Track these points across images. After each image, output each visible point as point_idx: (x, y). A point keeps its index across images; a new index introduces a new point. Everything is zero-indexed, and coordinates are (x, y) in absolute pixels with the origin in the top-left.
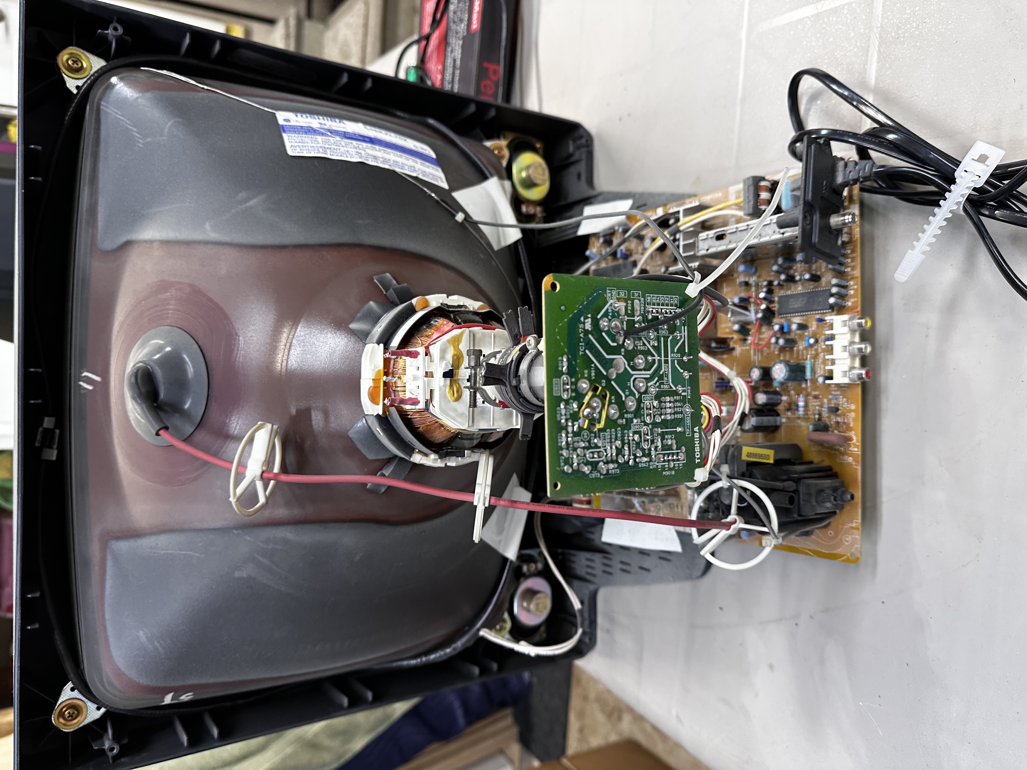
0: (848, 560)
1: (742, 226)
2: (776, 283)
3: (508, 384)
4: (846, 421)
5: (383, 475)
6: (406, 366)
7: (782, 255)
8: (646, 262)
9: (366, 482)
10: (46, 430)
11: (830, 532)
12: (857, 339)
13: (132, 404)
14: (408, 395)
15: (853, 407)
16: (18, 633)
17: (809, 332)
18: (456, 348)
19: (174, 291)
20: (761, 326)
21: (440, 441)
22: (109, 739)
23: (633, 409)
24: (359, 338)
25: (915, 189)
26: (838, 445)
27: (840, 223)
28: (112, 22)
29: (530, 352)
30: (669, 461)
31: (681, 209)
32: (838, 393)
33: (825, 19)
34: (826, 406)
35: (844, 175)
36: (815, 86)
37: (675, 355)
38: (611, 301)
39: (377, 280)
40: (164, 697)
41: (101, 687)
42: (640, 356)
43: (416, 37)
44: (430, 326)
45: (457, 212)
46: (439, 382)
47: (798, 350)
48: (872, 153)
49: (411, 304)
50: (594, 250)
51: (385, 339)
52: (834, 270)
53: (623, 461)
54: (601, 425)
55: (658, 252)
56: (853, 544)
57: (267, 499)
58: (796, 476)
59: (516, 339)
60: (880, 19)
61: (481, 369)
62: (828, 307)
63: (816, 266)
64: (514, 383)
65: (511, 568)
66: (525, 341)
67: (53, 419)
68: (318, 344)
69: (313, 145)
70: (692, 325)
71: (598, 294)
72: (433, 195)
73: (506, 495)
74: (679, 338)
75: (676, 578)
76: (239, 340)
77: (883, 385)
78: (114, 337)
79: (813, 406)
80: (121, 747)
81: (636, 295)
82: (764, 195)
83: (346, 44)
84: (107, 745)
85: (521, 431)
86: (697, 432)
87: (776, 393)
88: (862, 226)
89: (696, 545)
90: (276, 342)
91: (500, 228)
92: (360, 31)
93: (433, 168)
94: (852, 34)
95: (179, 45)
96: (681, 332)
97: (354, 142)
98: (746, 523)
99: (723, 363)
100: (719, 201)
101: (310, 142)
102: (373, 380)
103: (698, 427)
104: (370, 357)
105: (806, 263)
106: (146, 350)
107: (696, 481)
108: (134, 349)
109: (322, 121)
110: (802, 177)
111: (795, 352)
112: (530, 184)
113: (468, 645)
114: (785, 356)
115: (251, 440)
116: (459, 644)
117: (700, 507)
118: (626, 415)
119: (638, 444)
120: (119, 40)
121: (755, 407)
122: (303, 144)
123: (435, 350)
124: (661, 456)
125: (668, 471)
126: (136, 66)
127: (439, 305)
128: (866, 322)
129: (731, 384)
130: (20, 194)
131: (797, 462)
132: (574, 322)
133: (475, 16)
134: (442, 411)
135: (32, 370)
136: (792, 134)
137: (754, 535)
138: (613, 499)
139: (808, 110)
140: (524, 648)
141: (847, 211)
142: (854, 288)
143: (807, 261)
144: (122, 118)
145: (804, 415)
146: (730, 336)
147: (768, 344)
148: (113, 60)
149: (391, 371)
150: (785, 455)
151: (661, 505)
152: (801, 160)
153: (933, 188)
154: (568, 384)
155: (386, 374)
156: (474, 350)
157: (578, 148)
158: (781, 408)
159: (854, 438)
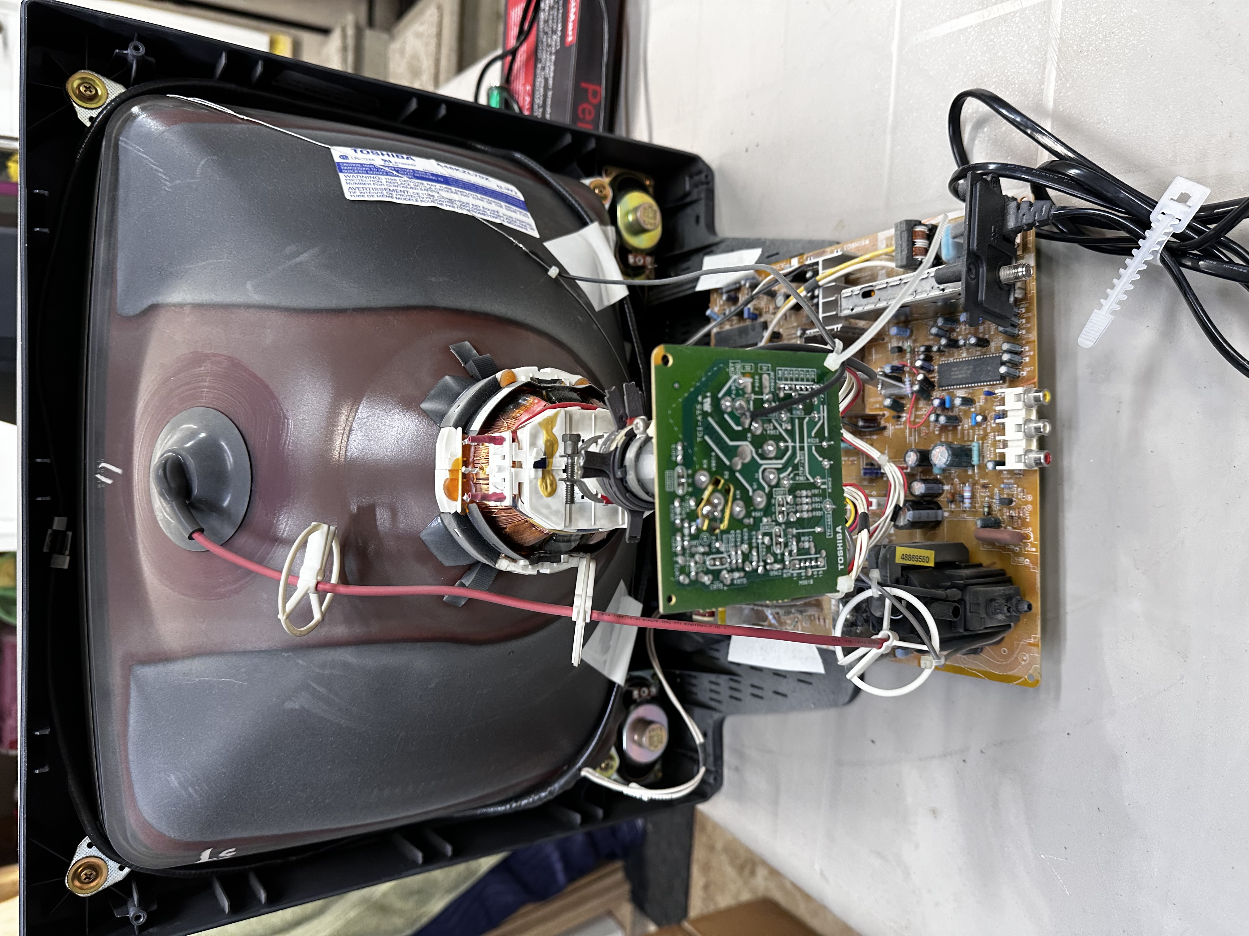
0: (1025, 683)
1: (894, 280)
2: (935, 348)
3: (611, 476)
4: (1021, 515)
5: (463, 585)
6: (490, 454)
7: (942, 316)
8: (778, 323)
9: (443, 594)
10: (56, 532)
11: (1004, 649)
12: (1034, 416)
13: (161, 502)
14: (492, 490)
15: (1030, 498)
16: (24, 779)
17: (976, 408)
18: (549, 432)
19: (209, 365)
20: (917, 400)
21: (531, 544)
22: (135, 906)
23: (762, 506)
24: (432, 419)
25: (1103, 234)
26: (1013, 545)
27: (1011, 276)
28: (133, 40)
29: (638, 437)
30: (806, 568)
31: (820, 260)
32: (1012, 481)
33: (993, 29)
34: (997, 497)
35: (1017, 218)
36: (981, 109)
37: (812, 440)
38: (735, 377)
39: (454, 349)
40: (200, 855)
41: (124, 843)
42: (771, 442)
43: (499, 52)
44: (517, 406)
45: (551, 267)
46: (529, 473)
47: (963, 429)
48: (1050, 192)
49: (495, 378)
50: (716, 309)
51: (464, 422)
52: (1005, 333)
53: (751, 569)
54: (724, 526)
55: (793, 311)
56: (1030, 665)
57: (324, 615)
58: (962, 582)
59: (621, 421)
60: (1059, 29)
61: (579, 459)
62: (999, 378)
63: (984, 328)
64: (619, 474)
65: (619, 694)
66: (631, 423)
67: (64, 520)
68: (383, 428)
69: (376, 186)
70: (832, 403)
71: (719, 368)
72: (521, 246)
73: (611, 608)
74: (816, 419)
75: (818, 705)
76: (288, 424)
77: (1066, 470)
78: (137, 421)
79: (981, 497)
80: (149, 914)
81: (765, 368)
82: (920, 243)
83: (415, 57)
84: (132, 913)
85: (628, 532)
86: (839, 533)
87: (937, 481)
88: (1038, 280)
89: (843, 667)
90: (333, 425)
91: (602, 285)
92: (433, 42)
93: (521, 212)
94: (1026, 47)
95: (214, 66)
96: (819, 413)
97: (425, 183)
98: (901, 639)
99: (872, 445)
100: (866, 250)
101: (372, 183)
102: (449, 471)
103: (840, 527)
104: (446, 443)
105: (971, 325)
106: (176, 437)
107: (838, 591)
108: (162, 435)
109: (386, 157)
110: (965, 222)
111: (959, 431)
112: (638, 229)
113: (568, 788)
114: (947, 436)
115: (304, 544)
116: (557, 787)
117: (846, 620)
118: (753, 514)
119: (769, 548)
120: (141, 61)
121: (912, 498)
122: (364, 186)
123: (524, 435)
124: (797, 562)
125: (805, 579)
126: (162, 92)
127: (529, 380)
128: (1044, 396)
129: (882, 471)
130: (23, 249)
131: (963, 565)
132: (690, 403)
133: (570, 26)
134: (533, 508)
135: (39, 460)
136: (954, 168)
137: (912, 653)
138: (741, 610)
139: (973, 139)
140: (635, 791)
141: (1020, 262)
142: (1030, 354)
143: (973, 323)
144: (145, 156)
145: (970, 508)
146: (881, 413)
147: (927, 422)
148: (133, 85)
149: (471, 460)
150: (948, 557)
151: (800, 617)
152: (964, 200)
153: (1123, 234)
154: (683, 477)
155: (466, 464)
156: (571, 435)
157: (696, 185)
158: (942, 499)
159: (1032, 536)
